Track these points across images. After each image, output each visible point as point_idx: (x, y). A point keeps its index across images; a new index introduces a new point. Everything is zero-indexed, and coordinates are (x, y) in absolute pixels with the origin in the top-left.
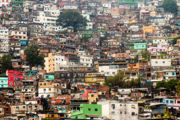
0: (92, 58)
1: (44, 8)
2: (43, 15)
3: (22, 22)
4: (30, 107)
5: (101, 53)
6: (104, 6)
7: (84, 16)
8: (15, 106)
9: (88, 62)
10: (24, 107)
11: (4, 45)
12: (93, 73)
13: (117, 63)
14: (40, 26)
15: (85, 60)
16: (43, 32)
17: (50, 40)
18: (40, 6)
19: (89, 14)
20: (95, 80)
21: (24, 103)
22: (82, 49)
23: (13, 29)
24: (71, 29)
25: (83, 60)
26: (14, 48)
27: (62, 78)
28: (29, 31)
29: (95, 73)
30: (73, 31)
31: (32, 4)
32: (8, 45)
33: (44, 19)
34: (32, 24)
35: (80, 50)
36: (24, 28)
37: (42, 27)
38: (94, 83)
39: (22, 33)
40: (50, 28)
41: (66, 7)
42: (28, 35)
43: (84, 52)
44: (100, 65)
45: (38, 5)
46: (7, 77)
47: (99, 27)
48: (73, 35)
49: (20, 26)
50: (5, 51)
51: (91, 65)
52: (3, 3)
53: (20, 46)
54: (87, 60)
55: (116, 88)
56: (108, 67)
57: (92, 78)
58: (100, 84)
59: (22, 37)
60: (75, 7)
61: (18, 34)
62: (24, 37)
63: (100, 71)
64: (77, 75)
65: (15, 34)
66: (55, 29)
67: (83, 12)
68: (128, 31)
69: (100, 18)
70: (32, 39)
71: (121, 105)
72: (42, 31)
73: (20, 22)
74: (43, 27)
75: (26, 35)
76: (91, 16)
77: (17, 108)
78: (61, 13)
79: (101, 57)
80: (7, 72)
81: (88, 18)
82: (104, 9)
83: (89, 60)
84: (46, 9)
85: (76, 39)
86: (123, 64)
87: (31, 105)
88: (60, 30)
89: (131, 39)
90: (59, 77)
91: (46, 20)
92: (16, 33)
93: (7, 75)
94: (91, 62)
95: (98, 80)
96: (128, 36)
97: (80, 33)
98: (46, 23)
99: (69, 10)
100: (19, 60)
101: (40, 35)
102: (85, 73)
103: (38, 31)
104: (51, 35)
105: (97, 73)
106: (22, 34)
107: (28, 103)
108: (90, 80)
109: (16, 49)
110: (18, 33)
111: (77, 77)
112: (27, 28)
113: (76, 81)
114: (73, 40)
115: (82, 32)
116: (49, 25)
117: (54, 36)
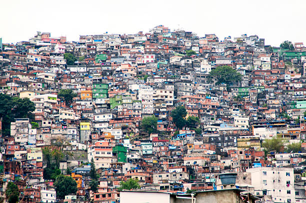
0: (248, 119)
1: (194, 64)
3: (169, 80)
4: (174, 175)
5: (258, 114)
6: (262, 60)
8: (158, 175)
9: (243, 123)
10: (168, 176)
11: (148, 106)
12: (246, 137)
13: (275, 124)
14: (188, 84)
15: (240, 121)
16: (192, 91)
17: (199, 99)
18: (188, 61)
19: (244, 69)
20: (249, 144)
21: (168, 172)
22: (237, 108)
23: (158, 88)
24: (224, 86)
25: (238, 121)
26: (159, 110)
27: (212, 142)
28: (177, 90)
29: (249, 137)
30: (226, 89)
31: (180, 59)
32: (152, 106)
34: (179, 82)
35: (234, 110)
36: (170, 86)
37: (190, 85)
38: (247, 147)
39: (168, 92)
40: (200, 86)
41: (218, 62)
42: (175, 94)
43: (239, 112)
44: (255, 127)
45: (186, 60)
46: (151, 141)
47: (255, 84)
48: (226, 93)
49: (166, 84)
50: (149, 113)
51: (247, 126)
52: (148, 59)
53: (166, 106)
54: (242, 122)
55: (273, 153)
56: (264, 129)
57: (245, 142)
58: (253, 148)
59: (169, 97)
60: (229, 62)
61: (163, 93)
62: (171, 97)
63: (255, 134)
64: (229, 138)
65: (160, 94)
66: (206, 87)
67: (238, 66)
68: (289, 88)
69: (256, 73)
70: (180, 99)
71: (274, 173)
72: (190, 90)
73: (166, 80)
74: (192, 85)
75: (172, 95)
76: (246, 71)
77: (159, 176)
78: (212, 69)
79: (259, 118)
80: (151, 136)
81: (243, 73)
82: (263, 63)
83: (245, 122)
85: (229, 98)
86: (281, 125)
87: (175, 174)
89: (293, 97)
90: (208, 141)
92: (161, 92)
93: (151, 139)
94: (247, 123)
95: (252, 144)
96: (289, 93)
97: (234, 91)
99: (222, 65)
100: (165, 123)
101: (189, 94)
102: (238, 136)
103: (186, 89)
104: (201, 94)
105: (251, 136)
106: (168, 94)
107: (171, 171)
108: (243, 144)
109: (161, 110)
110: (164, 92)
111: (229, 140)
112: (173, 86)
113: (228, 146)
114: (226, 99)
115: (236, 90)
117: (205, 95)
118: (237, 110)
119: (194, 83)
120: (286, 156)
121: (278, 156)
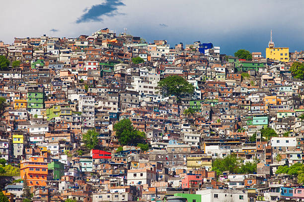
0: (199, 135)
1: (141, 73)
2: (139, 81)
3: (112, 90)
4: (116, 196)
5: (211, 130)
6: (216, 70)
7: (190, 81)
8: (98, 196)
9: (194, 140)
10: (109, 197)
11: (88, 119)
12: (197, 155)
13: (229, 142)
14: (134, 96)
15: (190, 138)
16: (138, 103)
18: (135, 69)
19: (197, 80)
20: (200, 163)
21: (109, 192)
22: (187, 123)
23: (101, 99)
24: (173, 98)
25: (188, 138)
26: (101, 123)
27: (159, 160)
29: (200, 155)
30: (176, 101)
31: (125, 67)
32: (94, 119)
33: (140, 87)
34: (124, 92)
35: (185, 125)
36: (114, 98)
38: (198, 167)
39: (111, 103)
40: (148, 97)
41: (168, 72)
42: (120, 105)
43: (189, 127)
44: (208, 145)
45: (133, 68)
46: (91, 158)
47: (209, 97)
48: (176, 106)
49: (110, 95)
50: (90, 126)
51: (198, 144)
52: (90, 67)
53: (109, 119)
54: (193, 138)
55: (226, 174)
56: (217, 147)
57: (196, 161)
58: (205, 168)
59: (112, 109)
60: (179, 72)
61: (107, 105)
62: (115, 109)
63: (206, 152)
64: (178, 156)
65: (103, 105)
66: (154, 99)
67: (190, 77)
68: (245, 102)
69: (210, 85)
70: (125, 111)
71: (226, 195)
72: (136, 101)
73: (109, 90)
74: (138, 96)
75: (116, 106)
76: (199, 82)
77: (100, 197)
78: (161, 78)
79: (211, 135)
80: (91, 152)
81: (196, 85)
82: (217, 74)
83: (196, 138)
84: (142, 74)
86: (236, 143)
87: (117, 194)
88: (159, 99)
89: (250, 112)
90: (154, 159)
91: (142, 87)
92: (104, 103)
93: (92, 156)
94: (198, 140)
95: (204, 163)
96: (245, 107)
97: (184, 104)
98: (142, 92)
99: (172, 75)
100: (108, 138)
101: (134, 106)
102: (188, 154)
103: (131, 101)
104: (148, 107)
105: (203, 155)
106: (111, 105)
107: (114, 191)
108: (194, 163)
109: (103, 123)
110: (107, 103)
111: (178, 159)
112: (117, 98)
113: (176, 165)
114: (175, 112)
115: (187, 103)
116: (146, 94)
117: (152, 107)
118: (187, 125)
119: (140, 93)
120: (240, 177)
121: (231, 177)
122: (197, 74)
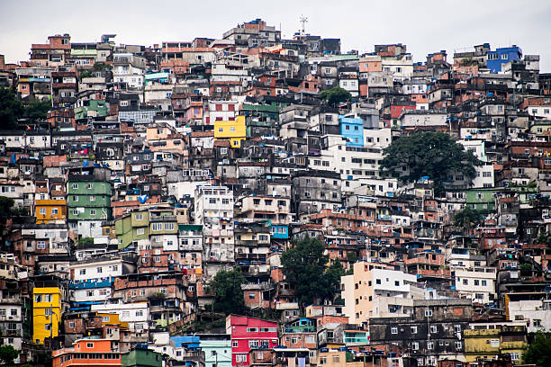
0: (493, 275)
1: (344, 126)
2: (340, 148)
3: (276, 170)
5: (521, 260)
6: (532, 114)
7: (467, 145)
9: (480, 288)
11: (220, 241)
12: (488, 325)
14: (329, 181)
15: (471, 282)
16: (339, 199)
17: (360, 222)
18: (329, 119)
19: (483, 140)
20: (495, 344)
22: (462, 247)
23: (248, 192)
24: (426, 187)
25: (465, 282)
26: (251, 251)
27: (395, 338)
28: (298, 197)
29: (495, 324)
30: (431, 193)
31: (306, 113)
32: (232, 242)
33: (343, 159)
34: (304, 174)
35: (455, 251)
36: (280, 188)
37: (335, 183)
38: (492, 353)
39: (275, 202)
40: (362, 185)
41: (410, 121)
42: (295, 207)
43: (467, 256)
44: (514, 298)
45: (323, 116)
46: (228, 337)
47: (514, 181)
48: (432, 205)
49: (270, 181)
50: (224, 259)
51: (491, 296)
52: (219, 114)
53: (269, 241)
54: (476, 283)
56: (538, 303)
57: (486, 340)
58: (509, 358)
60: (439, 120)
61: (262, 207)
62: (282, 216)
63: (512, 318)
64: (440, 328)
65: (253, 207)
66: (377, 188)
67: (464, 132)
69: (516, 150)
70: (307, 221)
72: (335, 196)
73: (268, 171)
74: (339, 182)
75: (286, 209)
76: (488, 145)
78: (394, 138)
79: (523, 273)
80: (228, 323)
81: (480, 151)
82: (533, 123)
83: (484, 283)
84: (348, 128)
85: (441, 219)
88: (391, 190)
90: (382, 337)
91: (348, 160)
92: (257, 202)
93: (229, 332)
94: (490, 288)
95: (506, 344)
97: (454, 200)
98: (348, 172)
99: (420, 128)
100: (266, 285)
101: (331, 206)
102: (465, 323)
103: (323, 195)
104: (364, 208)
105: (503, 324)
108: (479, 344)
109: (255, 251)
110: (262, 201)
111: (441, 334)
112: (289, 187)
113: (438, 350)
114: (431, 220)
115: (461, 196)
116: (359, 176)
117: (374, 210)
118: (462, 252)
119: (344, 176)
122: (484, 123)
